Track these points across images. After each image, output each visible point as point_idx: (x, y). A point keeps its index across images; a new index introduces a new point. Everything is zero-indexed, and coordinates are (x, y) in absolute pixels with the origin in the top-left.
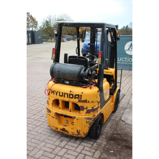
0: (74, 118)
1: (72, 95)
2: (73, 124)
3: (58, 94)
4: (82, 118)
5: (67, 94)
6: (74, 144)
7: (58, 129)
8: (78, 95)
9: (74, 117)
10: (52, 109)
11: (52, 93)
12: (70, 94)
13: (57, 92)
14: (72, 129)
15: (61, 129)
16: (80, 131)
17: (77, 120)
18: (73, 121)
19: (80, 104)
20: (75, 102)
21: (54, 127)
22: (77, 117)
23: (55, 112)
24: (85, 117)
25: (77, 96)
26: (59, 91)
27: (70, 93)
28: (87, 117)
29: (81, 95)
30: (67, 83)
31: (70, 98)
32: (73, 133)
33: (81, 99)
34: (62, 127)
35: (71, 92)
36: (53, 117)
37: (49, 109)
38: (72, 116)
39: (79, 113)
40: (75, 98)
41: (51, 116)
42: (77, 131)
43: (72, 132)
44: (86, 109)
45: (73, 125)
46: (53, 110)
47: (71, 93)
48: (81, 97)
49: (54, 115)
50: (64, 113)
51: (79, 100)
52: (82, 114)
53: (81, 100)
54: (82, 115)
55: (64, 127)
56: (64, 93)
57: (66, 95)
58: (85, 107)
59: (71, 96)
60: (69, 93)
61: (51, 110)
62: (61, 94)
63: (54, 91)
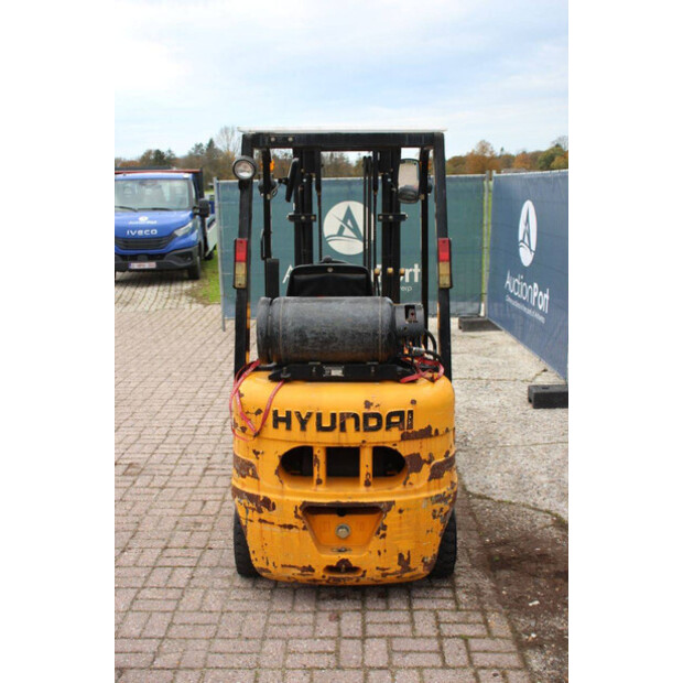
0: (389, 509)
1: (378, 416)
2: (382, 532)
3: (312, 424)
4: (417, 500)
5: (355, 416)
6: (385, 614)
7: (313, 571)
8: (400, 414)
9: (387, 502)
10: (282, 493)
11: (276, 426)
12: (366, 416)
13: (303, 417)
14: (379, 553)
15: (330, 569)
16: (409, 558)
17: (399, 515)
18: (385, 522)
19: (405, 449)
20: (387, 445)
21: (290, 566)
22: (400, 502)
23: (299, 500)
24: (425, 495)
25: (395, 419)
26: (315, 412)
27: (366, 411)
28: (433, 493)
29: (411, 412)
30: (337, 372)
31: (368, 429)
32: (383, 569)
33: (410, 426)
34: (333, 558)
35: (368, 404)
36: (290, 527)
37: (262, 494)
38: (382, 503)
39: (405, 484)
40: (390, 425)
41: (273, 523)
42: (401, 556)
43: (377, 568)
44: (429, 463)
45: (384, 536)
46: (286, 498)
47: (372, 410)
48: (411, 420)
49: (297, 516)
50: (345, 496)
51: (402, 432)
52: (417, 486)
53: (410, 431)
54: (416, 491)
55: (343, 556)
56: (342, 414)
58: (424, 456)
59: (373, 423)
60: (361, 410)
61: (273, 497)
62: (326, 423)
63: (289, 413)
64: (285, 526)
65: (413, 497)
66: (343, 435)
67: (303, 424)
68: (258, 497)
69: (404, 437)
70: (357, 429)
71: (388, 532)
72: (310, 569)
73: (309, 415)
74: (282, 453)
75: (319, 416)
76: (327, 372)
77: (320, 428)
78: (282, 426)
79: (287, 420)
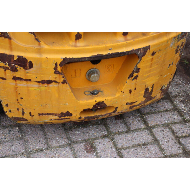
0: (144, 54)
2: (135, 75)
6: (129, 135)
7: (71, 115)
9: (143, 48)
10: (39, 51)
14: (130, 92)
15: (86, 111)
16: (152, 90)
17: (151, 57)
18: (138, 66)
21: (48, 114)
22: (155, 45)
23: (60, 57)
32: (132, 103)
34: (91, 102)
36: (49, 82)
37: (16, 54)
38: (138, 50)
41: (30, 80)
42: (147, 90)
43: (127, 104)
45: (136, 77)
46: (44, 56)
49: (56, 72)
50: (106, 49)
61: (29, 56)
64: (43, 82)
68: (12, 57)
71: (140, 74)
72: (68, 114)
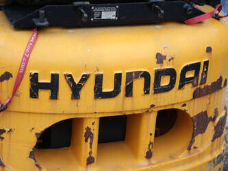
1: (171, 72)
3: (88, 90)
4: (201, 166)
5: (146, 75)
8: (195, 67)
12: (159, 74)
13: (77, 81)
24: (208, 158)
25: (190, 75)
27: (158, 67)
28: (216, 154)
29: (206, 63)
30: (109, 14)
33: (204, 81)
35: (160, 58)
39: (189, 149)
44: (214, 120)
48: (206, 72)
51: (194, 89)
52: (201, 150)
53: (202, 87)
54: (200, 156)
57: (139, 84)
58: (211, 114)
59: (165, 81)
60: (152, 68)
62: (108, 87)
63: (55, 77)
65: (198, 163)
66: (128, 100)
67: (76, 90)
69: (196, 95)
70: (147, 92)
73: (85, 78)
74: (41, 129)
75: (99, 79)
76: (96, 15)
77: (99, 94)
78: (44, 94)
79: (53, 86)
